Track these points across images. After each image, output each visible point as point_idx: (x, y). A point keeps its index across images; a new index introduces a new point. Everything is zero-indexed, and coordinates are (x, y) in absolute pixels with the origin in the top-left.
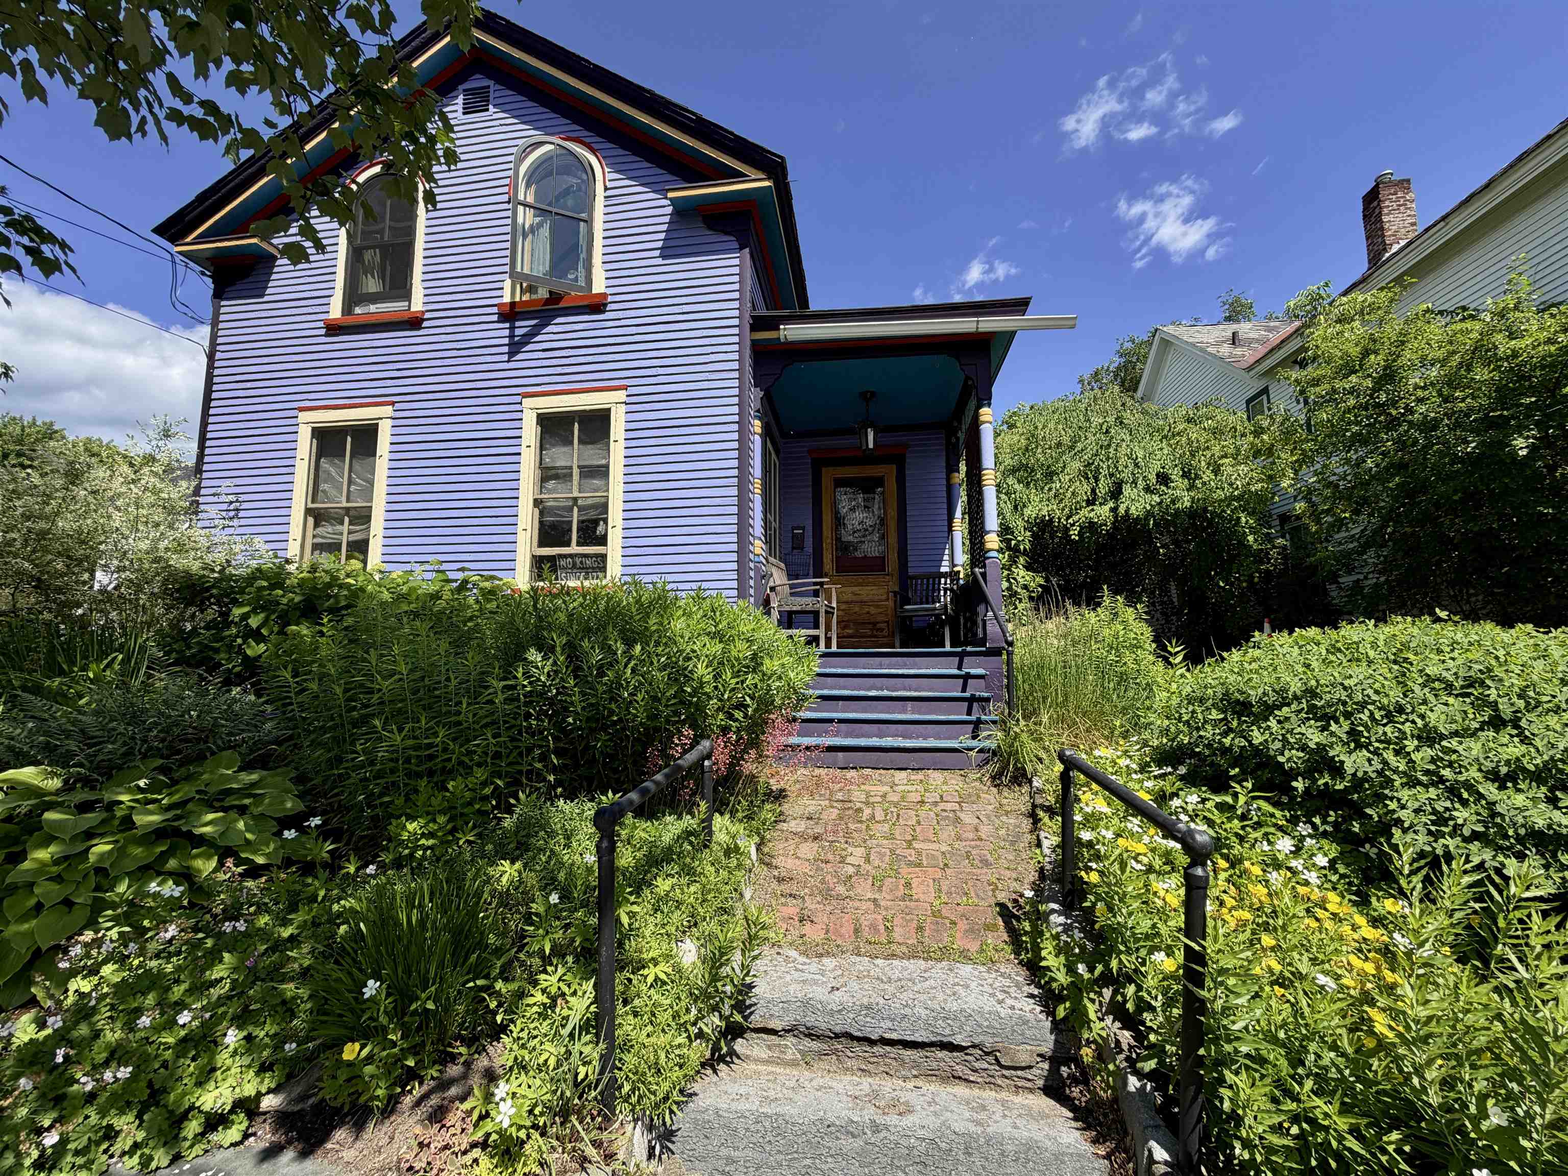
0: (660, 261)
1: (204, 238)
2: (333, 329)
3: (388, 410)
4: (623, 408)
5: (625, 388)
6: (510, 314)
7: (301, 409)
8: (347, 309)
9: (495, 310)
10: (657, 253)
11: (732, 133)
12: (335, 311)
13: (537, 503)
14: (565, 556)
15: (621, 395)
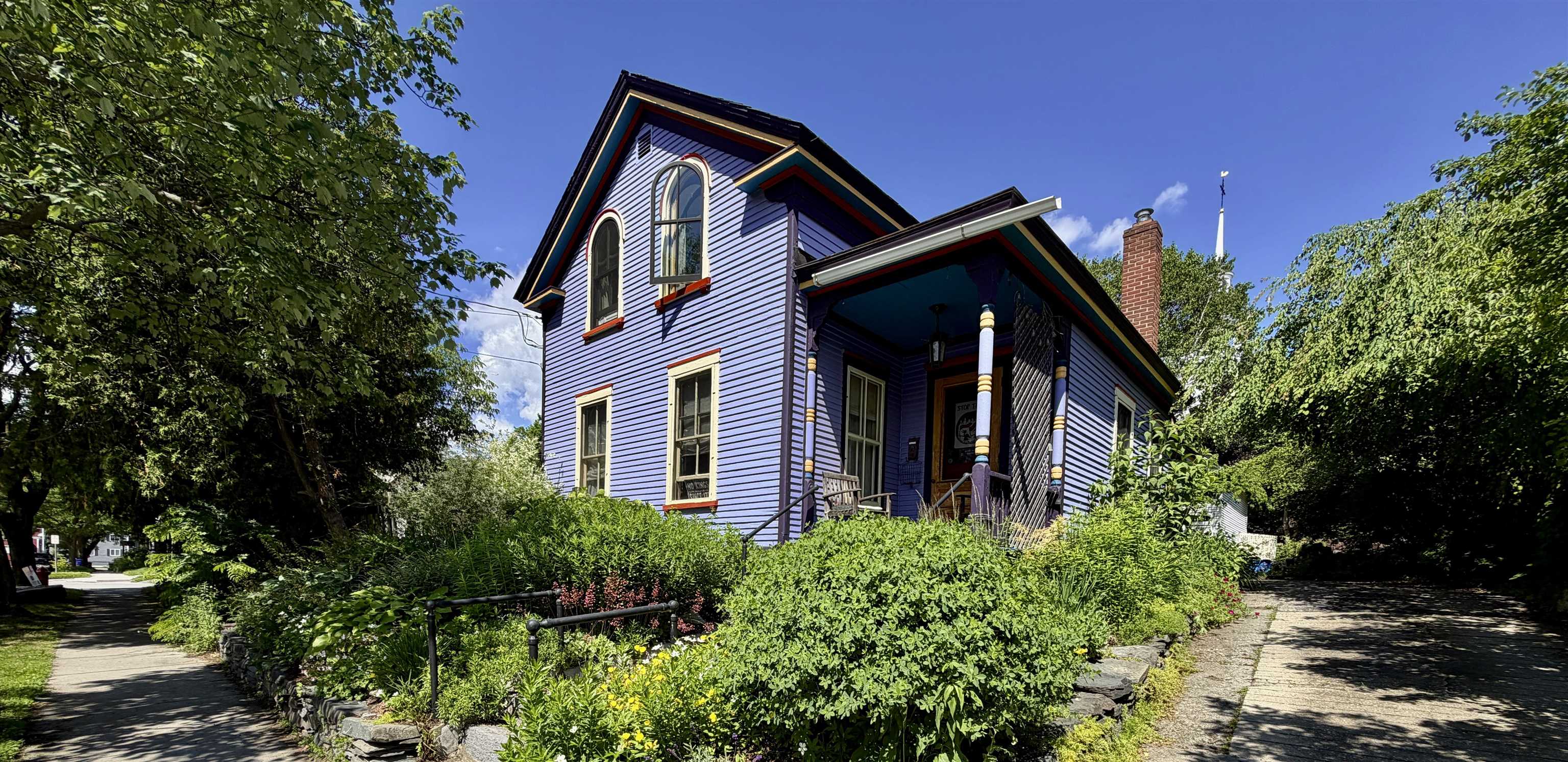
0: (741, 240)
1: (534, 296)
2: (589, 339)
3: (609, 391)
4: (718, 366)
5: (719, 350)
6: (662, 308)
7: (577, 396)
8: (594, 324)
9: (653, 307)
10: (738, 234)
11: (768, 115)
12: (588, 328)
13: (677, 444)
14: (692, 481)
15: (716, 357)
